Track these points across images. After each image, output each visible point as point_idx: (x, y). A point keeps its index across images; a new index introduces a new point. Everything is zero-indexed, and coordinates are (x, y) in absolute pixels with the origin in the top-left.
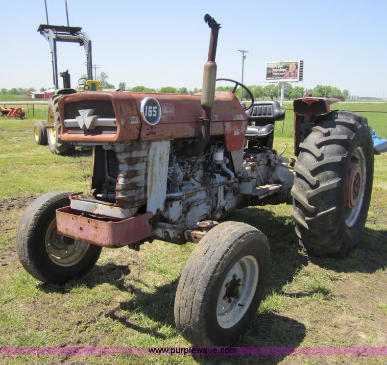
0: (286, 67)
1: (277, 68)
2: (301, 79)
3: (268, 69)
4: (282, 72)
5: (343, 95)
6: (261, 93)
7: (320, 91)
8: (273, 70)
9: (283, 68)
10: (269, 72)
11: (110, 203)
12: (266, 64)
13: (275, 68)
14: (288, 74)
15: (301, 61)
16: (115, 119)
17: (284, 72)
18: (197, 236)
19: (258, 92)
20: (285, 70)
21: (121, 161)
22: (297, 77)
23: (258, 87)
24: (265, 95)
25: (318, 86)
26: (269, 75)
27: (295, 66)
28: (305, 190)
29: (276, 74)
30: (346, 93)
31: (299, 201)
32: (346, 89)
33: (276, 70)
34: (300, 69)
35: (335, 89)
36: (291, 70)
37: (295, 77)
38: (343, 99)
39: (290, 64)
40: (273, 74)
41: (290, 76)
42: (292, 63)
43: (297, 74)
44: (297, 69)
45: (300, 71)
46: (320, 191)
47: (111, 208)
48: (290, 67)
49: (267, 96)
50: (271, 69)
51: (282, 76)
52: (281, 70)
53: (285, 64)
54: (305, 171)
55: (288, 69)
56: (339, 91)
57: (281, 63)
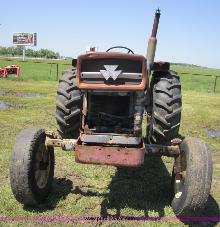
0: (26, 36)
1: (20, 37)
2: (35, 45)
3: (14, 37)
4: (23, 39)
5: (56, 55)
6: (6, 51)
7: (43, 52)
8: (18, 37)
9: (23, 37)
10: (15, 39)
11: (126, 135)
12: (13, 34)
13: (19, 37)
14: (27, 40)
15: (35, 34)
16: (141, 74)
17: (24, 40)
18: (173, 149)
19: (4, 51)
20: (25, 38)
21: (138, 104)
22: (33, 43)
23: (4, 47)
24: (8, 53)
25: (41, 49)
26: (15, 41)
27: (31, 36)
28: (164, 114)
29: (20, 40)
30: (58, 54)
31: (161, 121)
32: (58, 52)
33: (19, 38)
34: (35, 38)
35: (52, 51)
36: (29, 39)
37: (31, 43)
38: (56, 58)
39: (28, 35)
40: (18, 40)
41: (28, 42)
42: (29, 34)
43: (33, 41)
44: (33, 38)
45: (35, 40)
46: (174, 114)
47: (127, 138)
48: (29, 36)
49: (10, 54)
50: (16, 37)
51: (24, 42)
52: (22, 38)
53: (25, 35)
54: (164, 103)
55: (27, 38)
56: (54, 53)
57: (22, 34)
